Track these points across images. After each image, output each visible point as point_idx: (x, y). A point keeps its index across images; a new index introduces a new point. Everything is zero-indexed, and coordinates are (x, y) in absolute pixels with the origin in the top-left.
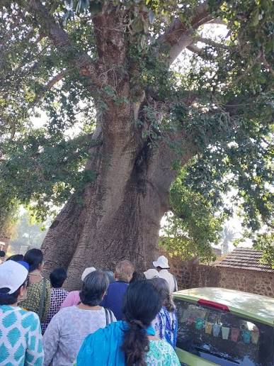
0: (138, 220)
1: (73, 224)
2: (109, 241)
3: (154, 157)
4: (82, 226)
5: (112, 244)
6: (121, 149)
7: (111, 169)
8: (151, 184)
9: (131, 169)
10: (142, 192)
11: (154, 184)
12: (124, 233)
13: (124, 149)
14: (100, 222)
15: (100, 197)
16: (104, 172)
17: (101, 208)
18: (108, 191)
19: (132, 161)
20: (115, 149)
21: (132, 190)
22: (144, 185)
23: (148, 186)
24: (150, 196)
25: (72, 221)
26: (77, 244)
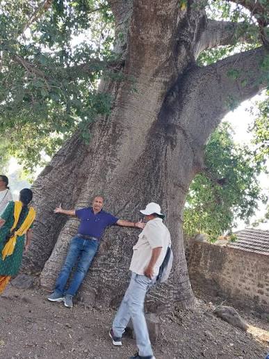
0: (164, 178)
1: (71, 172)
2: (123, 202)
3: (191, 95)
4: (85, 178)
5: (128, 206)
6: (151, 72)
7: (134, 100)
8: (184, 132)
9: (160, 106)
10: (171, 142)
11: (188, 133)
12: (144, 193)
13: (156, 74)
14: (110, 174)
15: (114, 139)
16: (122, 104)
17: (114, 155)
18: (127, 132)
19: (162, 94)
20: (143, 70)
21: (158, 137)
22: (174, 132)
23: (180, 135)
24: (181, 149)
25: (70, 168)
26: (76, 200)
